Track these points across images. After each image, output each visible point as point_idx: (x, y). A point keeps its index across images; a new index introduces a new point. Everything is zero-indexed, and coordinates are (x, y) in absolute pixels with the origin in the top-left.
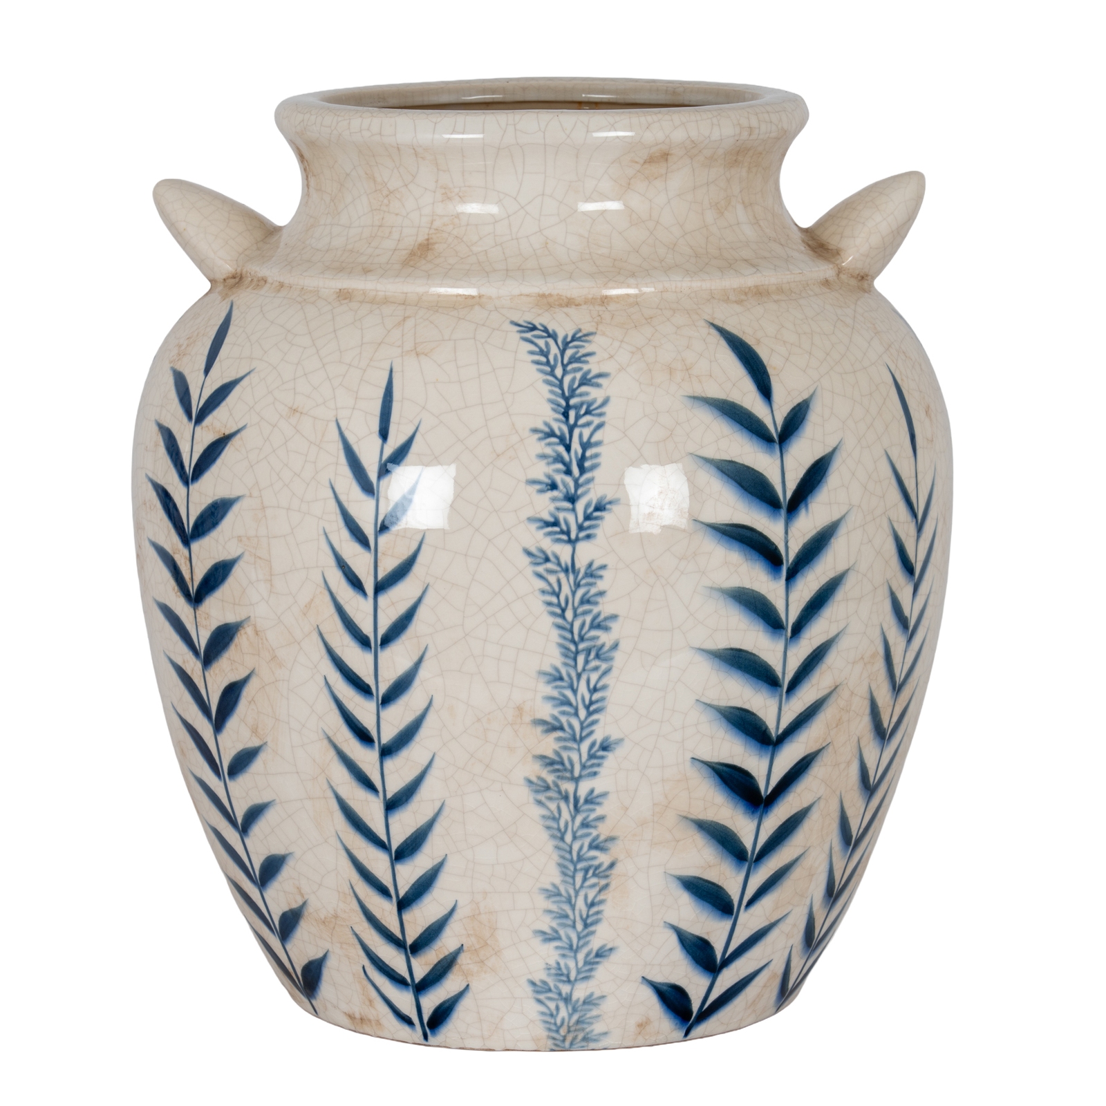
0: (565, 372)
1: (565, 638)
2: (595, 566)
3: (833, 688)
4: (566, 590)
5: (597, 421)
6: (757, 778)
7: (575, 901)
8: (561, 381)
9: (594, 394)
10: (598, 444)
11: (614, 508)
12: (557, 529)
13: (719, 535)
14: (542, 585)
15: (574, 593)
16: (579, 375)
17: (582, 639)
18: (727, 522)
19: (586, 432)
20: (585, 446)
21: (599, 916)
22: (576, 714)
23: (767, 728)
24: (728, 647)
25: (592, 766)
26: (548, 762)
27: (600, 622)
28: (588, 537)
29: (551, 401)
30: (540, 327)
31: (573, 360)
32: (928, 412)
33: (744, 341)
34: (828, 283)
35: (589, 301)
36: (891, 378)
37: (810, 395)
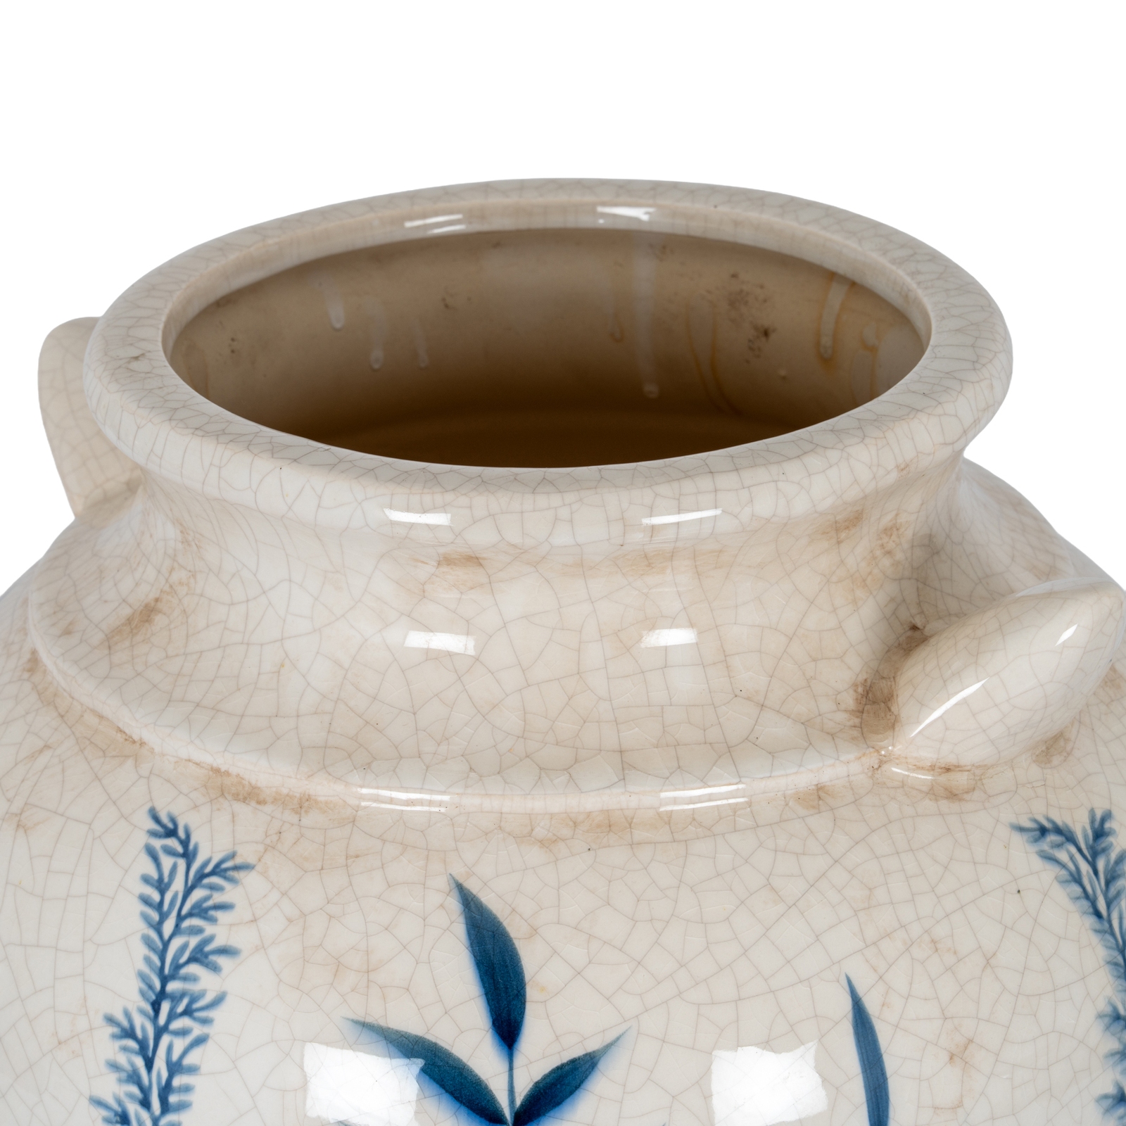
0: (177, 930)
5: (198, 1030)
8: (166, 945)
9: (206, 982)
10: (192, 1070)
16: (194, 941)
19: (179, 1045)
20: (175, 1068)
29: (143, 977)
30: (181, 834)
31: (196, 911)
32: (958, 1056)
33: (504, 929)
34: (820, 793)
35: (281, 800)
36: (846, 1005)
37: (604, 1044)
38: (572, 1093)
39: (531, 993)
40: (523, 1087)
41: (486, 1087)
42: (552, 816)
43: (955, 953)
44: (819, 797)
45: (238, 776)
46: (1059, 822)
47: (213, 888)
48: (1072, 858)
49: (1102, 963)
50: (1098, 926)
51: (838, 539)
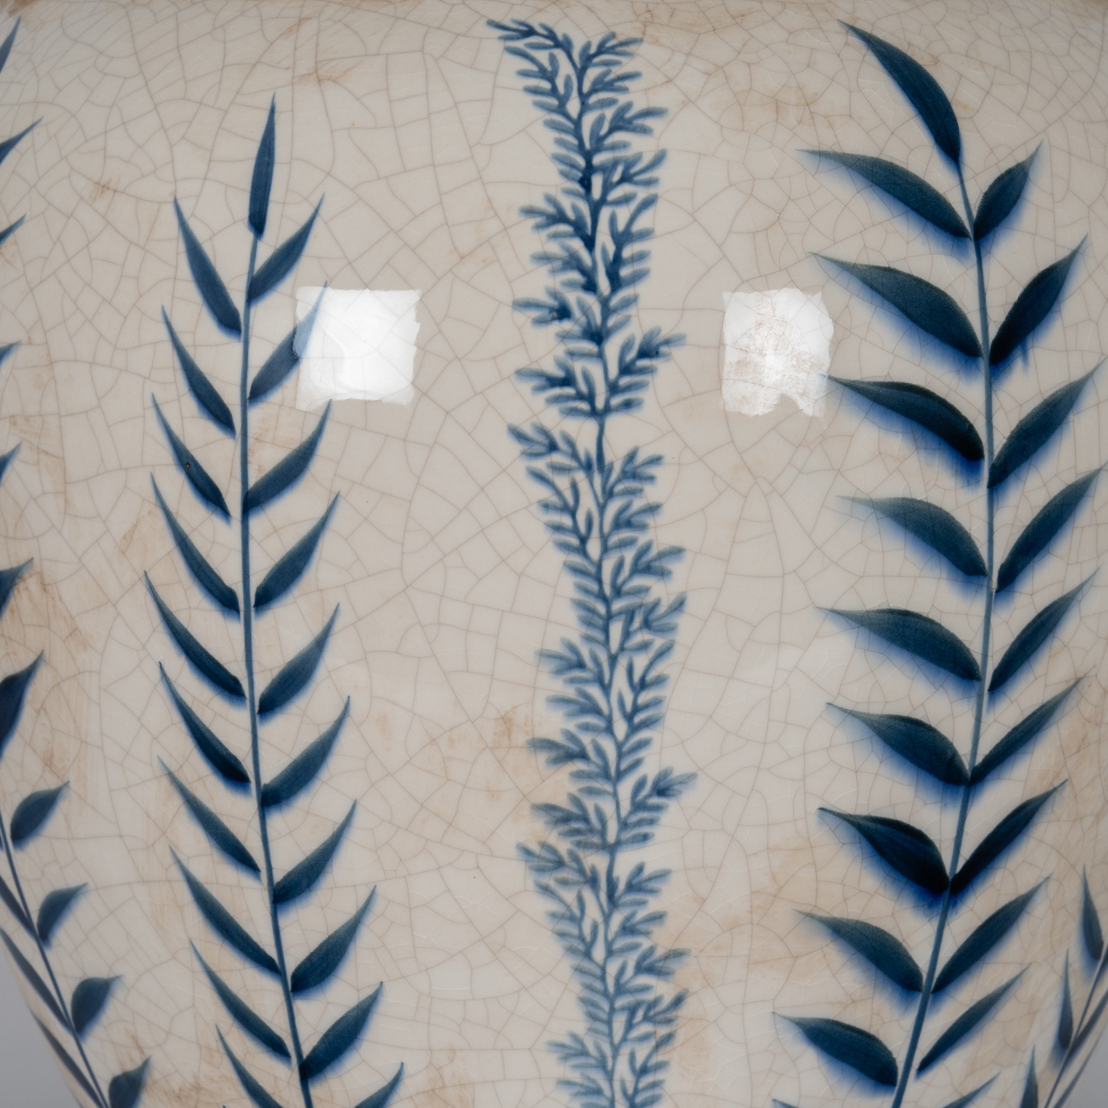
0: (585, 108)
1: (586, 591)
2: (641, 457)
3: (1072, 682)
4: (588, 503)
5: (642, 194)
6: (937, 844)
7: (614, 1065)
8: (578, 123)
9: (638, 145)
10: (645, 235)
11: (676, 352)
12: (569, 391)
13: (868, 402)
14: (544, 493)
15: (602, 509)
16: (609, 113)
17: (618, 592)
18: (881, 380)
20: (622, 239)
21: (657, 1091)
22: (609, 730)
23: (955, 754)
24: (885, 607)
25: (640, 823)
26: (561, 817)
27: (651, 561)
28: (628, 405)
29: (558, 159)
30: (541, 31)
31: (599, 86)
37: (1029, 155)
38: (1015, 202)
40: (976, 199)
41: (945, 201)
47: (607, 64)
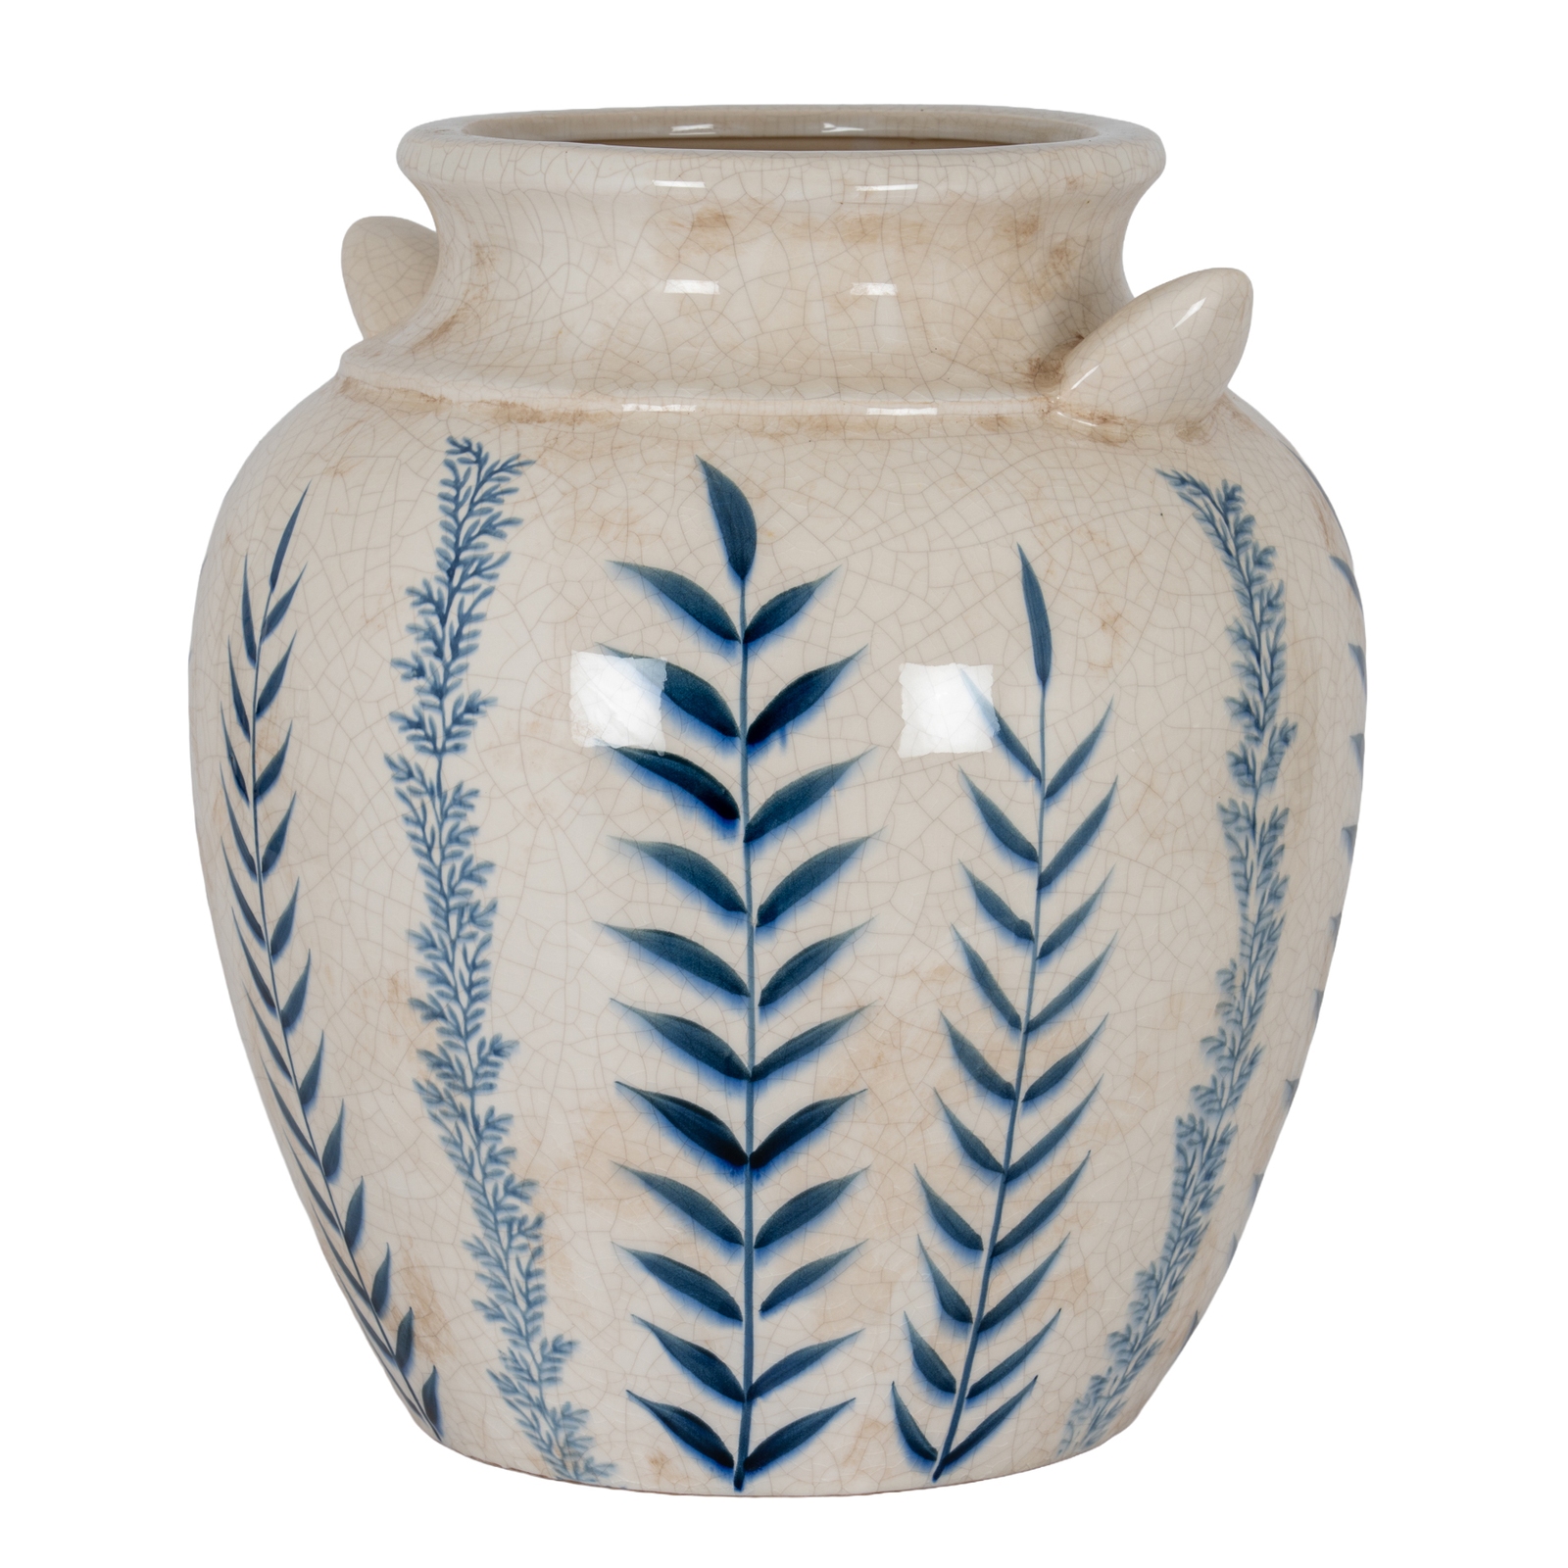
0: (470, 513)
1: (433, 888)
2: (465, 790)
3: (854, 1009)
4: (432, 821)
7: (508, 1267)
8: (460, 525)
9: (493, 546)
11: (489, 710)
12: (420, 732)
13: (633, 765)
14: (404, 809)
15: (441, 826)
16: (483, 519)
17: (453, 892)
18: (645, 748)
19: (469, 599)
21: (542, 1293)
22: (456, 998)
23: (732, 1054)
24: (652, 928)
25: (486, 1074)
26: (439, 1063)
27: (473, 871)
28: (457, 748)
29: (440, 552)
30: (475, 448)
31: (487, 497)
32: (1110, 624)
33: (740, 491)
34: (999, 422)
35: (558, 418)
36: (1018, 567)
37: (819, 577)
38: (792, 615)
39: (760, 537)
40: (752, 612)
41: (722, 610)
42: (780, 418)
43: (1108, 545)
44: (998, 423)
45: (522, 405)
46: (1197, 479)
47: (500, 480)
48: (1207, 505)
49: (1231, 589)
50: (1228, 560)
51: (1017, 241)
